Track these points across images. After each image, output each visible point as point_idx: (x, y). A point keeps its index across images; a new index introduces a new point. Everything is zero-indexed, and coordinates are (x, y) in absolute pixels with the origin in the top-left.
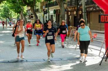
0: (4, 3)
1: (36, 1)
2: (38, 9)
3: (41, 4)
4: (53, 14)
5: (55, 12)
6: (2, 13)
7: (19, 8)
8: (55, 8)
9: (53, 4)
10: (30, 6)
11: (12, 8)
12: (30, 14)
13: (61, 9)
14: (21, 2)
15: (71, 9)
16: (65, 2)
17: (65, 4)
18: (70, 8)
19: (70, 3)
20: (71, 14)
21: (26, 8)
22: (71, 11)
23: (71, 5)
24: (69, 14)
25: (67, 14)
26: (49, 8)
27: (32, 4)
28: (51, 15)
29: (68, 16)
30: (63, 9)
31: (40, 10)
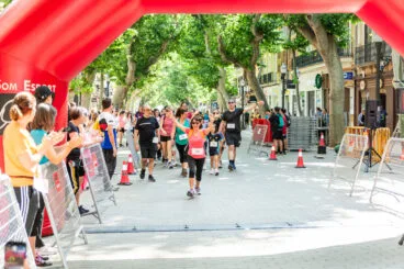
1: (262, 50)
2: (270, 75)
3: (279, 57)
4: (315, 89)
5: (322, 81)
7: (216, 70)
8: (317, 69)
9: (314, 58)
10: (246, 67)
11: (193, 72)
12: (247, 89)
13: (330, 72)
14: (216, 52)
15: (368, 71)
16: (350, 51)
17: (348, 55)
18: (364, 68)
19: (363, 54)
20: (366, 88)
21: (233, 73)
22: (368, 77)
23: (367, 58)
24: (362, 88)
25: (356, 86)
26: (302, 70)
27: (247, 60)
28: (309, 92)
29: (359, 95)
30: (337, 73)
31: (277, 77)
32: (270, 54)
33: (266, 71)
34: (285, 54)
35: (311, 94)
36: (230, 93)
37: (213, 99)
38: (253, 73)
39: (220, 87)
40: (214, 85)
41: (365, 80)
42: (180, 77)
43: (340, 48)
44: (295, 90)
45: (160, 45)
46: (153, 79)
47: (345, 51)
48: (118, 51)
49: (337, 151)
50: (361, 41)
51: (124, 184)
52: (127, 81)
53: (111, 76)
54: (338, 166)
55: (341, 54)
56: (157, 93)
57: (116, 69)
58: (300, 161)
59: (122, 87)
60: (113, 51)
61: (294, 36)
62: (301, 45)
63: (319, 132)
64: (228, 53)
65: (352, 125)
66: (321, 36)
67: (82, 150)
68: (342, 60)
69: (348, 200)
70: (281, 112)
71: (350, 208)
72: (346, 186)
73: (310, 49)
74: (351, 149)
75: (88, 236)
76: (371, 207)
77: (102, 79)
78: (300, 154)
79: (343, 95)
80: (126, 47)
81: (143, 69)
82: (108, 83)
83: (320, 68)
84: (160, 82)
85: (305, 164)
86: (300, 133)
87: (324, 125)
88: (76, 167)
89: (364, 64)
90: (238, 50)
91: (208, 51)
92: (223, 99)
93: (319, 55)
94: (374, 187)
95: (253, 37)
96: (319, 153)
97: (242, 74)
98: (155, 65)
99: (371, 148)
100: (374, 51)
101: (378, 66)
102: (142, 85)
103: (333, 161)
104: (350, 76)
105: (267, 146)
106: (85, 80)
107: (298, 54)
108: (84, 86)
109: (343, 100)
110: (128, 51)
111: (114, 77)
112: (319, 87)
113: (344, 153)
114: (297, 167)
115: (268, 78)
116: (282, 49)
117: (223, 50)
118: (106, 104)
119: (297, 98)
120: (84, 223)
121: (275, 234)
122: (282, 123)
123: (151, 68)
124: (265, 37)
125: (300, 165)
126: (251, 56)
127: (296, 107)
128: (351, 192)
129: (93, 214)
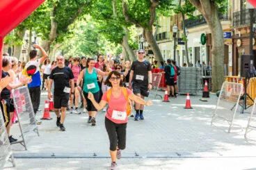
0: (83, 20)
1: (158, 14)
2: (164, 33)
3: (171, 20)
4: (201, 45)
5: (206, 39)
6: (84, 42)
7: (119, 30)
8: (202, 30)
9: (199, 20)
10: (145, 26)
11: (103, 31)
12: (146, 44)
13: (213, 32)
14: (121, 15)
15: (243, 31)
16: (229, 15)
17: (227, 19)
18: (240, 29)
19: (239, 18)
20: (241, 45)
21: (135, 32)
22: (243, 36)
23: (242, 21)
24: (239, 45)
25: (234, 44)
26: (190, 30)
27: (146, 22)
28: (196, 48)
29: (236, 50)
30: (218, 32)
31: (169, 35)
32: (164, 17)
33: (161, 31)
34: (177, 18)
35: (197, 49)
36: (133, 48)
37: (119, 52)
38: (150, 33)
39: (124, 43)
40: (119, 41)
41: (241, 39)
42: (93, 35)
43: (220, 13)
44: (184, 46)
45: (77, 9)
46: (71, 35)
47: (225, 15)
48: (44, 13)
49: (218, 95)
50: (237, 8)
51: (45, 119)
52: (50, 37)
53: (37, 33)
54: (219, 108)
55: (221, 17)
56: (74, 46)
57: (41, 27)
58: (188, 103)
59: (46, 41)
60: (40, 13)
61: (183, 3)
62: (189, 10)
63: (204, 80)
64: (130, 16)
65: (230, 75)
66: (205, 4)
67: (13, 91)
68: (222, 22)
69: (227, 136)
70: (172, 64)
71: (229, 142)
72: (226, 124)
73: (196, 13)
74: (229, 94)
75: (16, 161)
76: (245, 142)
77: (31, 35)
78: (188, 97)
79: (223, 50)
80: (50, 10)
81: (63, 28)
82: (35, 38)
83: (205, 29)
84: (76, 37)
85: (192, 105)
86: (188, 81)
87: (208, 74)
88: (7, 105)
89: (240, 26)
90: (139, 13)
91: (115, 15)
92: (127, 53)
93: (203, 18)
94: (248, 126)
95: (151, 4)
96: (204, 96)
97: (141, 33)
98: (72, 25)
99: (246, 94)
100: (248, 16)
101: (251, 28)
102: (63, 40)
103: (215, 103)
104: (229, 35)
105: (162, 90)
106: (16, 35)
107: (187, 17)
108: (16, 40)
109: (223, 55)
110: (51, 13)
111: (40, 34)
112: (203, 44)
113: (224, 97)
114: (186, 108)
115: (163, 36)
116: (174, 14)
117: (127, 13)
118: (33, 55)
119: (185, 52)
120: (13, 150)
121: (166, 162)
122: (173, 72)
123: (69, 27)
124: (160, 4)
125: (188, 106)
126: (149, 18)
127: (185, 59)
128: (229, 129)
129: (20, 142)
